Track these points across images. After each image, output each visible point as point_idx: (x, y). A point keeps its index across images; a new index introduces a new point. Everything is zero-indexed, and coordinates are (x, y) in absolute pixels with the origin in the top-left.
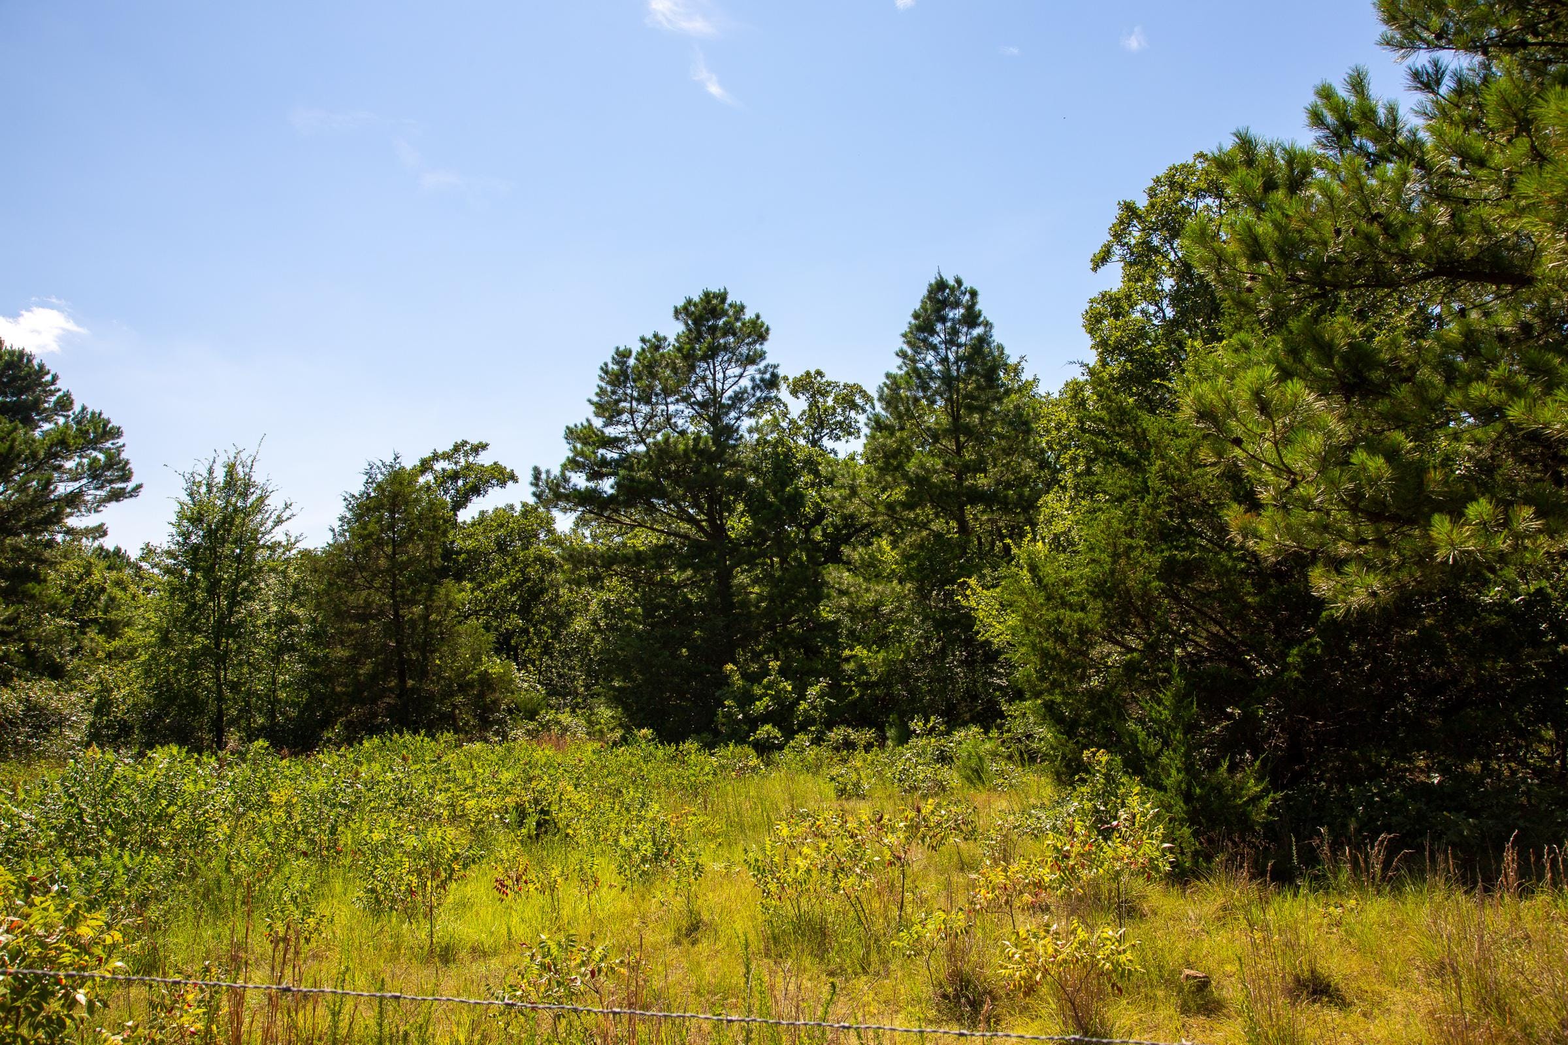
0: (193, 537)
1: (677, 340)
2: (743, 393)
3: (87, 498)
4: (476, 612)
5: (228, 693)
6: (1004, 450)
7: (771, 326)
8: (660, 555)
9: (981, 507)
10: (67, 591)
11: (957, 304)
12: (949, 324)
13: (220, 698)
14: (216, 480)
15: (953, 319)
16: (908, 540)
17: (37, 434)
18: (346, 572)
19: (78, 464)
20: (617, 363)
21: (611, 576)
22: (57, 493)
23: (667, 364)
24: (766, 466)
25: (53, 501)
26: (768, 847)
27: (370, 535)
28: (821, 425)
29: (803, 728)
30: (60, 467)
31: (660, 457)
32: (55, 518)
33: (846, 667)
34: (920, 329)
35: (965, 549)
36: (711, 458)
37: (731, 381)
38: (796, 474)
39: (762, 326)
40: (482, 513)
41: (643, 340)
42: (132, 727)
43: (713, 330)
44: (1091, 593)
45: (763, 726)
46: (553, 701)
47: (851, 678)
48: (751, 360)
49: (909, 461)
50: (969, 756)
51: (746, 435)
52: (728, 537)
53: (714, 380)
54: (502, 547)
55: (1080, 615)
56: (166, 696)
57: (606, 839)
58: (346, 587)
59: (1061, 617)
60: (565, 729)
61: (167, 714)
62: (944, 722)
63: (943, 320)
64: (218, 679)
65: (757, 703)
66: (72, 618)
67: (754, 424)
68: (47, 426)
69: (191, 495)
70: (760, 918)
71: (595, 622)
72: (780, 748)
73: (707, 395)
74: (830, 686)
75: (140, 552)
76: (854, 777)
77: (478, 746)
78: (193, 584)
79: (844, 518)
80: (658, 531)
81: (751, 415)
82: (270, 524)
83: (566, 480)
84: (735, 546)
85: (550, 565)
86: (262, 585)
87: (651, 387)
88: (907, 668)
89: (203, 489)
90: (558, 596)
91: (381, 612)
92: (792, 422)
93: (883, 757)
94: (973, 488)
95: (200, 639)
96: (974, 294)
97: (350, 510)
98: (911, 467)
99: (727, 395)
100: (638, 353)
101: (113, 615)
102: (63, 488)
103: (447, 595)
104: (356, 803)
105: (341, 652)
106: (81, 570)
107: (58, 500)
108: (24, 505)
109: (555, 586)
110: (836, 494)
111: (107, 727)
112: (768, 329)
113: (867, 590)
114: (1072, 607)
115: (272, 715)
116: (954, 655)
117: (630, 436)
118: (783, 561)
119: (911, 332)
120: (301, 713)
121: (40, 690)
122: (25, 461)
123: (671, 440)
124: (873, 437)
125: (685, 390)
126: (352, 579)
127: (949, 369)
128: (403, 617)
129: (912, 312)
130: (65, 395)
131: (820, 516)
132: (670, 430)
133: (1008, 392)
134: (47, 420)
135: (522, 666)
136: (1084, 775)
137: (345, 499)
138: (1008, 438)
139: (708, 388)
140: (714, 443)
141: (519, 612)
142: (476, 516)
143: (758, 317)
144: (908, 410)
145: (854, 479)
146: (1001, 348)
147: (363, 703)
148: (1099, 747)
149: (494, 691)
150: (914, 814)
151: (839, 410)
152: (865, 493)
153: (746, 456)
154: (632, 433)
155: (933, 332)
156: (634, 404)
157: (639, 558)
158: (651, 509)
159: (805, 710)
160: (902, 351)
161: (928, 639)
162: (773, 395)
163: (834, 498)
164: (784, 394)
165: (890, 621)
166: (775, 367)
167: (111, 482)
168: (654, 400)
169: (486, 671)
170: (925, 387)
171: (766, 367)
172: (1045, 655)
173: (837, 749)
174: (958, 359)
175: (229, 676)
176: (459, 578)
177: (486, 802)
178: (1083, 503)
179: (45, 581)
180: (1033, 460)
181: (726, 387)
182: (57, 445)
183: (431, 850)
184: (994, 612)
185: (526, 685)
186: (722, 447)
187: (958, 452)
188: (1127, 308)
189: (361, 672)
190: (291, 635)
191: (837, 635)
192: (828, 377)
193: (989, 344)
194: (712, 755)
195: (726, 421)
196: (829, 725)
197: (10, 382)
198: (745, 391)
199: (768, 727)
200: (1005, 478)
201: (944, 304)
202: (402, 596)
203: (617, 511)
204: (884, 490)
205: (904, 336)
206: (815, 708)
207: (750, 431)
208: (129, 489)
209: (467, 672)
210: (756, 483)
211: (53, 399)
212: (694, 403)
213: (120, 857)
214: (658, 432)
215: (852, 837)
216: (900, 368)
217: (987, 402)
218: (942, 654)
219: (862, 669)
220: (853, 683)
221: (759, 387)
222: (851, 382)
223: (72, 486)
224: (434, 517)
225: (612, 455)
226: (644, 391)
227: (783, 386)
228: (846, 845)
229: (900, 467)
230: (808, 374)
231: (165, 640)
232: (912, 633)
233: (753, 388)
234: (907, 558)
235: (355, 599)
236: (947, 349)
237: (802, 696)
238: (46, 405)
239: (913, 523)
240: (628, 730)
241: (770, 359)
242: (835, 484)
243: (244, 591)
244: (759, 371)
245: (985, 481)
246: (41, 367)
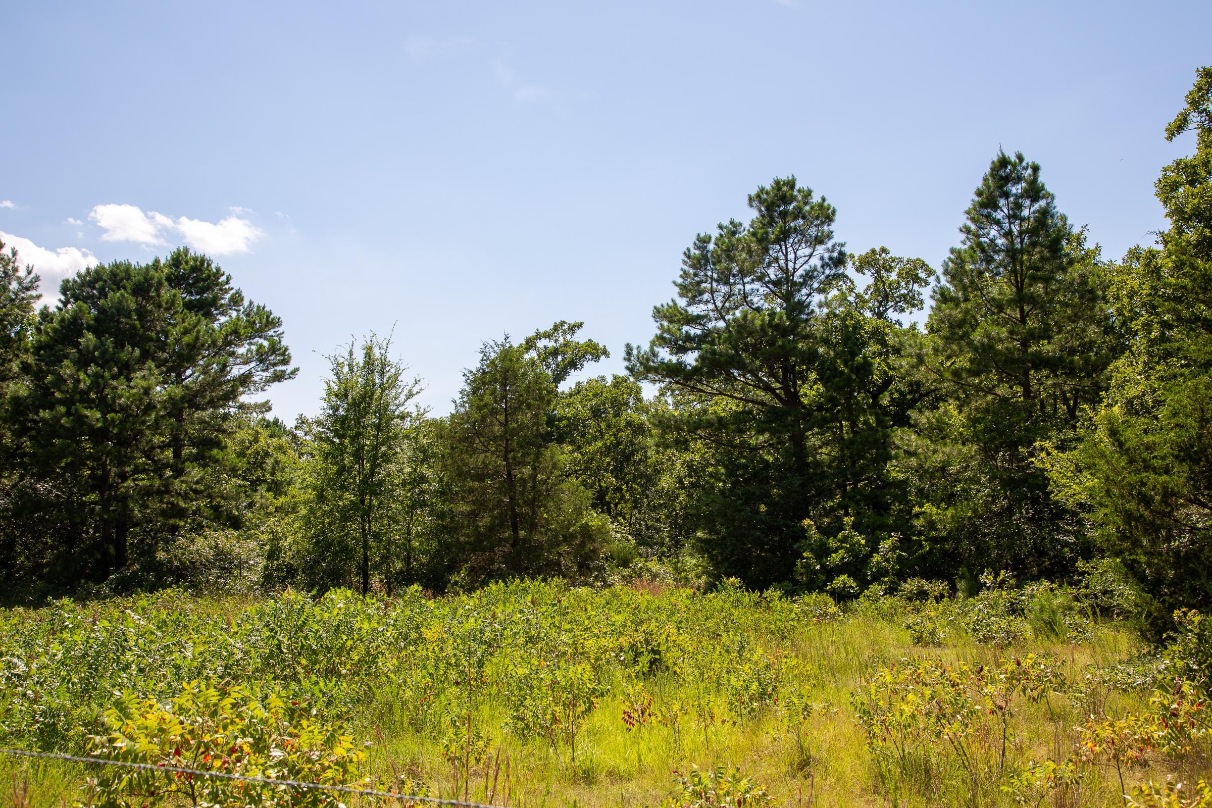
0: (341, 410)
1: (752, 226)
2: (813, 271)
3: (255, 379)
4: (576, 472)
5: (371, 542)
6: (1069, 318)
7: (837, 208)
8: (740, 420)
9: (1045, 372)
10: (241, 455)
11: (1019, 179)
12: (1012, 199)
13: (366, 547)
14: (357, 360)
15: (1016, 195)
16: (973, 405)
17: (216, 325)
18: (467, 438)
19: (248, 350)
20: (699, 248)
21: (696, 440)
22: (232, 374)
23: (743, 248)
24: (835, 338)
25: (229, 381)
26: (873, 691)
27: (485, 406)
28: (886, 297)
29: (876, 578)
30: (233, 353)
31: (739, 332)
32: (231, 395)
33: (916, 522)
34: (983, 205)
35: (1031, 412)
36: (783, 331)
37: (801, 261)
38: (864, 344)
39: (828, 209)
40: (578, 384)
41: (721, 227)
42: (296, 570)
43: (784, 215)
44: (1177, 457)
45: (838, 576)
46: (642, 549)
47: (920, 533)
48: (819, 240)
49: (974, 330)
50: (1042, 610)
51: (817, 310)
52: (801, 403)
53: (786, 260)
54: (596, 413)
55: (1165, 478)
56: (322, 543)
57: (709, 677)
58: (467, 450)
59: (1145, 480)
60: (655, 576)
61: (324, 560)
62: (1014, 577)
63: (1006, 195)
64: (364, 530)
65: (834, 555)
66: (244, 479)
67: (823, 299)
68: (223, 319)
69: (337, 374)
70: (868, 757)
71: (680, 481)
72: (857, 596)
73: (780, 274)
74: (900, 540)
75: (296, 422)
76: (930, 626)
77: (584, 590)
78: (341, 449)
79: (911, 384)
80: (737, 398)
81: (820, 291)
82: (402, 397)
83: (655, 355)
84: (808, 412)
85: (639, 429)
86: (398, 450)
87: (729, 269)
88: (974, 524)
89: (346, 369)
90: (646, 457)
91: (497, 473)
92: (858, 296)
93: (956, 608)
94: (1038, 354)
95: (349, 496)
96: (1036, 169)
97: (469, 384)
98: (977, 336)
99: (798, 273)
100: (716, 239)
101: (278, 476)
102: (237, 371)
103: (552, 458)
104: (495, 640)
105: (465, 508)
106: (251, 438)
107: (234, 380)
108: (208, 384)
109: (645, 448)
110: (904, 363)
111: (277, 570)
112: (834, 211)
113: (935, 451)
114: (1155, 470)
115: (407, 560)
116: (1021, 513)
117: (711, 313)
118: (853, 425)
119: (975, 209)
120: (432, 559)
121: (226, 539)
122: (208, 349)
123: (749, 316)
124: (939, 309)
125: (759, 270)
126: (472, 443)
127: (1012, 242)
128: (515, 476)
129: (975, 190)
130: (237, 293)
131: (888, 382)
132: (746, 308)
133: (1071, 262)
134: (223, 314)
135: (615, 519)
136: (1172, 634)
137: (464, 375)
138: (1073, 306)
139: (780, 268)
140: (788, 318)
141: (612, 472)
142: (573, 387)
143: (824, 200)
144: (972, 282)
145: (921, 349)
146: (1064, 218)
147: (483, 550)
148: (1191, 607)
149: (594, 541)
150: (1014, 667)
151: (903, 284)
152: (933, 361)
153: (818, 329)
154: (713, 311)
155: (996, 207)
156: (714, 284)
157: (721, 423)
158: (730, 378)
159: (878, 563)
160: (965, 227)
161: (994, 498)
162: (840, 272)
163: (902, 366)
164: (850, 270)
165: (958, 481)
166: (842, 245)
167: (274, 365)
168: (732, 280)
169: (586, 523)
170: (989, 260)
171: (834, 246)
172: (1129, 517)
173: (910, 599)
174: (1021, 233)
175: (373, 528)
176: (560, 441)
177: (603, 642)
178: (1158, 368)
179: (226, 447)
180: (1099, 326)
181: (797, 267)
182: (231, 334)
183: (572, 685)
184: (1069, 474)
185: (619, 535)
186: (795, 322)
187: (1023, 321)
188: (1204, 174)
189: (480, 524)
190: (422, 492)
191: (906, 493)
192: (893, 254)
193: (1052, 217)
194: (794, 602)
195: (797, 298)
196: (902, 576)
197: (194, 283)
198: (815, 269)
199: (844, 577)
200: (1069, 344)
201: (1006, 179)
202: (514, 458)
203: (700, 381)
204: (949, 358)
205: (968, 213)
206: (887, 560)
207: (820, 306)
208: (288, 372)
209: (570, 524)
210: (828, 353)
211: (228, 296)
212: (768, 282)
213: (317, 683)
214: (737, 308)
215: (953, 686)
216: (964, 243)
217: (1052, 272)
218: (1009, 511)
219: (932, 525)
220: (923, 538)
221: (828, 265)
222: (914, 258)
223: (244, 369)
224: (540, 389)
225: (695, 331)
226: (722, 273)
227: (849, 264)
228: (949, 693)
229: (966, 335)
230: (873, 251)
231: (321, 498)
232: (979, 491)
233: (822, 266)
234: (974, 422)
235: (476, 461)
236: (1010, 223)
237: (875, 550)
238: (223, 302)
239: (978, 388)
240: (718, 578)
241: (837, 239)
242: (903, 353)
243: (384, 454)
244: (828, 250)
245: (1049, 347)
246: (218, 269)
